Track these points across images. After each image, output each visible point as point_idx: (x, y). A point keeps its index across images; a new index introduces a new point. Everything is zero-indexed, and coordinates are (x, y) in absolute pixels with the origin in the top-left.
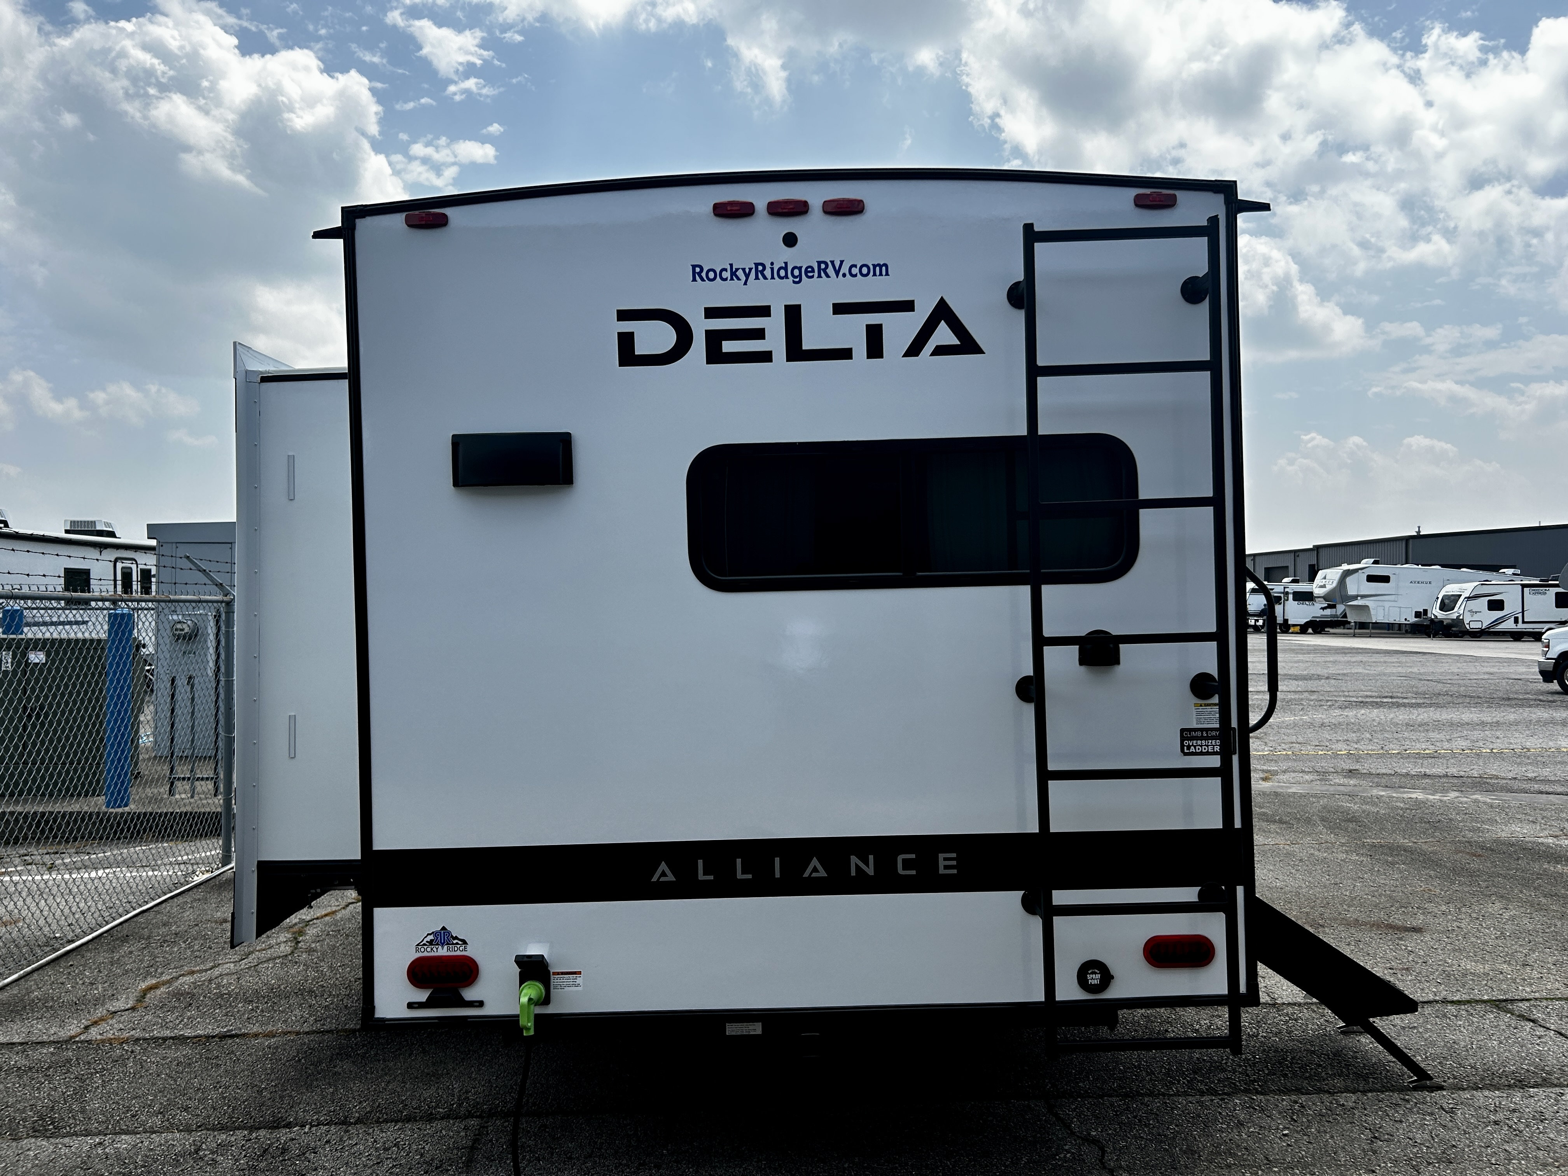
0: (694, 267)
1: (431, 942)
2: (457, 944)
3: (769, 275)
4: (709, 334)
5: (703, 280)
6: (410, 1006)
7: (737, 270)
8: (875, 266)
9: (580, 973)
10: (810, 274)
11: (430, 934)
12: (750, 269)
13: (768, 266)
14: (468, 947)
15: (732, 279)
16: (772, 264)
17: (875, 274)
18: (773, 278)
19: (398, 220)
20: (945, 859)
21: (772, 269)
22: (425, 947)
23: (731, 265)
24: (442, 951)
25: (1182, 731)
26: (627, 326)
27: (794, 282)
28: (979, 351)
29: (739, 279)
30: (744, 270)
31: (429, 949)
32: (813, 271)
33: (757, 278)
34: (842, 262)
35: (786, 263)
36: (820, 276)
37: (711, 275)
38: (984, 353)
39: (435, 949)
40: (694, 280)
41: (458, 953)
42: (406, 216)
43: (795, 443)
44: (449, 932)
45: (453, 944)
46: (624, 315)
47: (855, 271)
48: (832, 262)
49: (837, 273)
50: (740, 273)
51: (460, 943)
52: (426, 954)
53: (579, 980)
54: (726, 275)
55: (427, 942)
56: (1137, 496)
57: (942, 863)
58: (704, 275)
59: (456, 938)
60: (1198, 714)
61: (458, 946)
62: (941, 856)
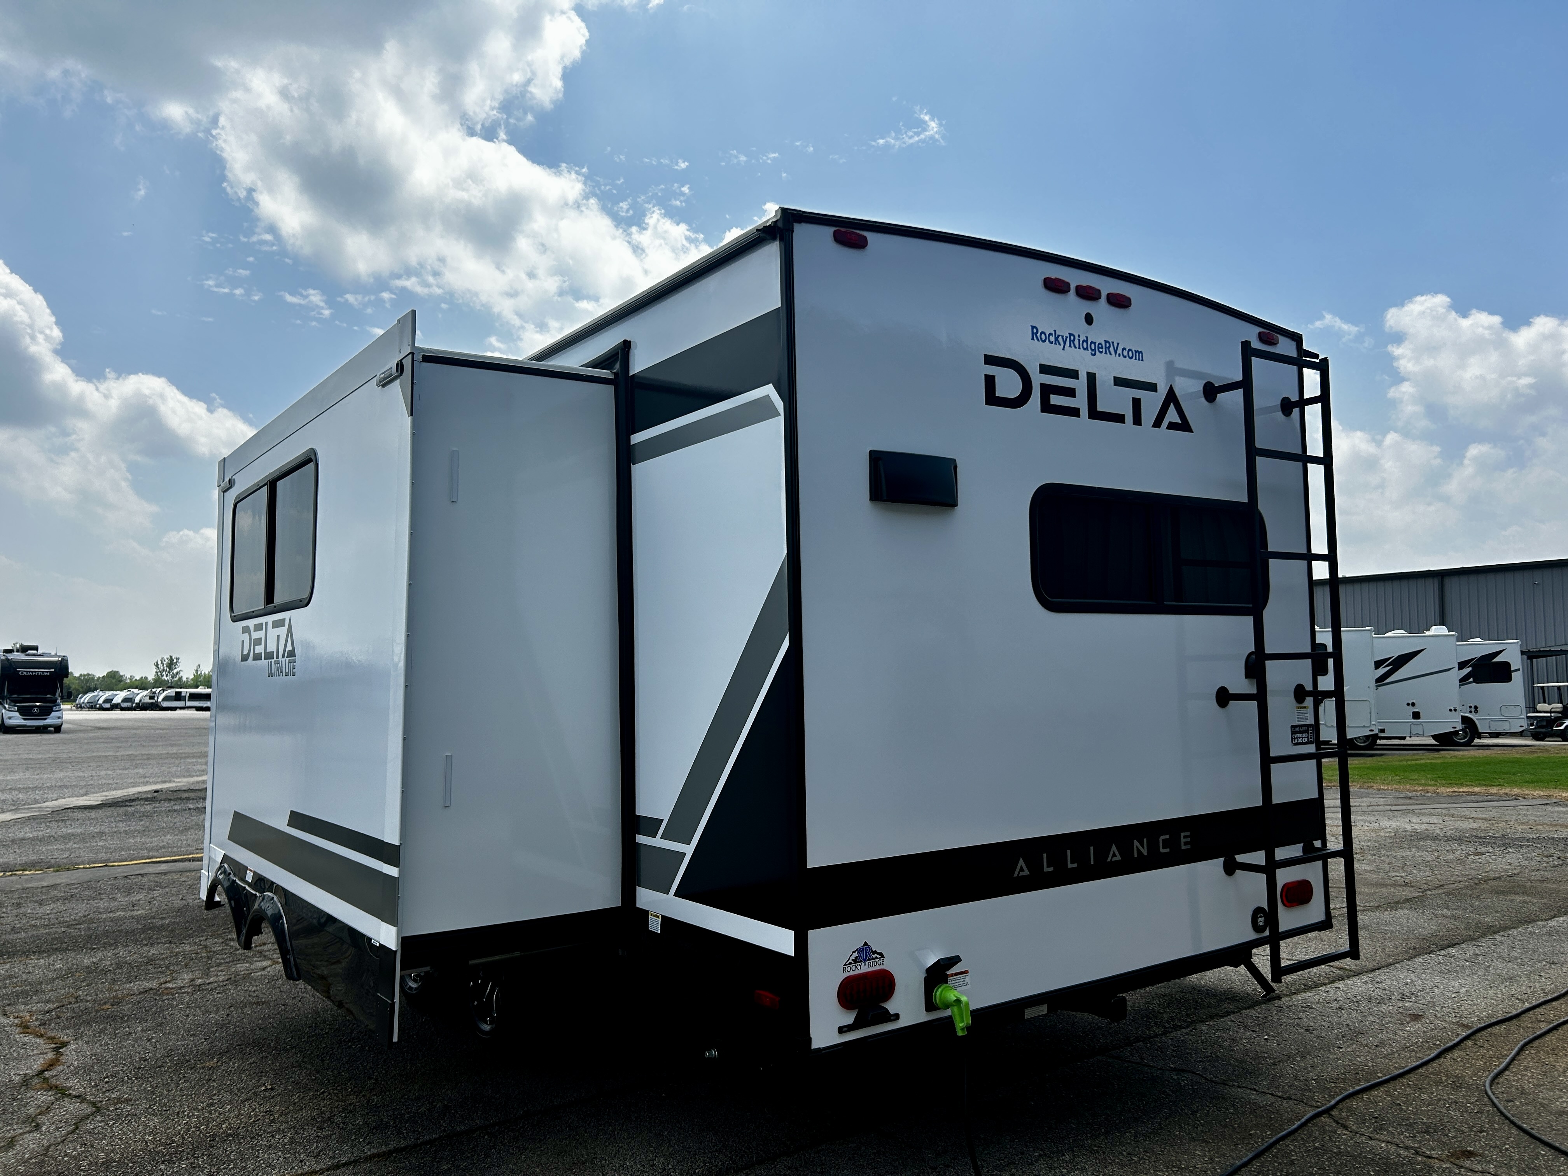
0: (1033, 327)
1: (855, 960)
2: (876, 958)
3: (1077, 346)
4: (1043, 387)
5: (1038, 340)
6: (841, 1030)
7: (1059, 336)
8: (1136, 352)
9: (966, 972)
10: (1101, 350)
11: (854, 952)
12: (1067, 337)
13: (1077, 338)
14: (885, 960)
15: (1055, 344)
16: (1079, 336)
17: (1136, 359)
18: (1079, 348)
19: (828, 232)
20: (1185, 837)
21: (1079, 340)
22: (851, 966)
23: (1055, 331)
24: (865, 968)
25: (1292, 727)
26: (992, 370)
27: (1092, 354)
28: (1190, 430)
29: (1060, 345)
30: (1062, 337)
31: (854, 968)
32: (1102, 348)
33: (1070, 346)
34: (1118, 344)
35: (1087, 337)
36: (1106, 353)
37: (1043, 337)
38: (1192, 432)
39: (859, 967)
40: (1033, 339)
41: (878, 968)
42: (835, 232)
43: (1095, 488)
44: (870, 947)
45: (873, 959)
46: (990, 360)
47: (1125, 353)
48: (1113, 343)
49: (1116, 352)
50: (1060, 339)
51: (879, 956)
52: (852, 973)
53: (967, 979)
54: (1052, 339)
55: (853, 960)
56: (1267, 549)
57: (1183, 840)
58: (1038, 335)
59: (875, 952)
60: (1299, 714)
61: (877, 960)
62: (1183, 834)
